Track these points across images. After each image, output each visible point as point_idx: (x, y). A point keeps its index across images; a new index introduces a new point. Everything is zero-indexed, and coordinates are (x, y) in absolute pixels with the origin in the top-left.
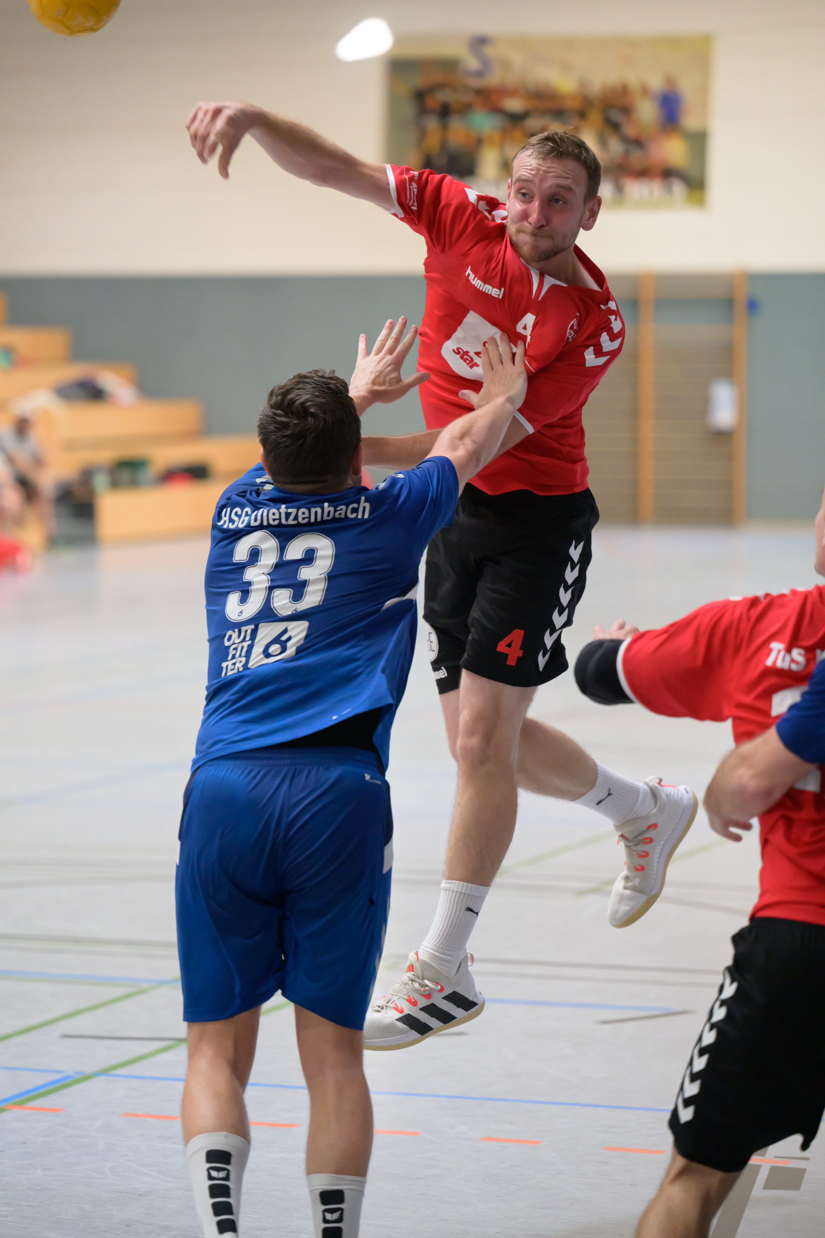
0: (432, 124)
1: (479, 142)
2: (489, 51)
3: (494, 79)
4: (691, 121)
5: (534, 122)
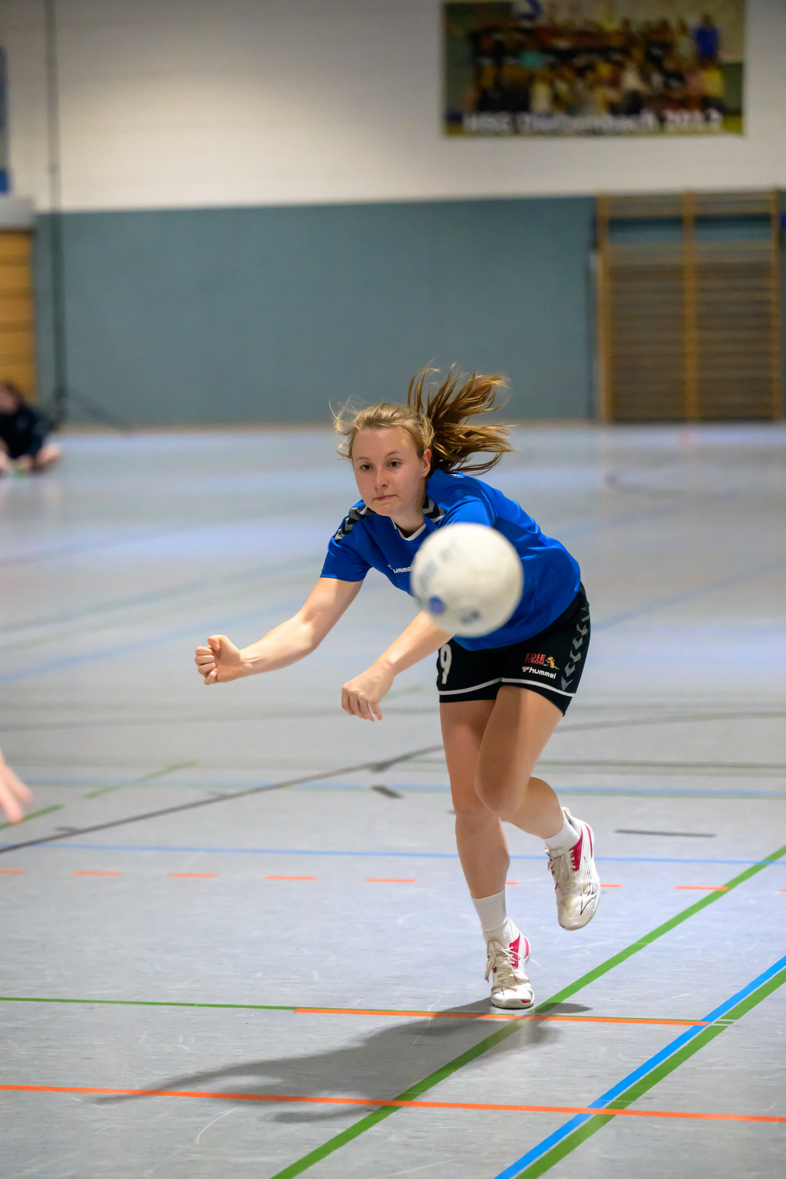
0: (488, 65)
1: (531, 79)
3: (544, 20)
4: (726, 56)
5: (580, 61)
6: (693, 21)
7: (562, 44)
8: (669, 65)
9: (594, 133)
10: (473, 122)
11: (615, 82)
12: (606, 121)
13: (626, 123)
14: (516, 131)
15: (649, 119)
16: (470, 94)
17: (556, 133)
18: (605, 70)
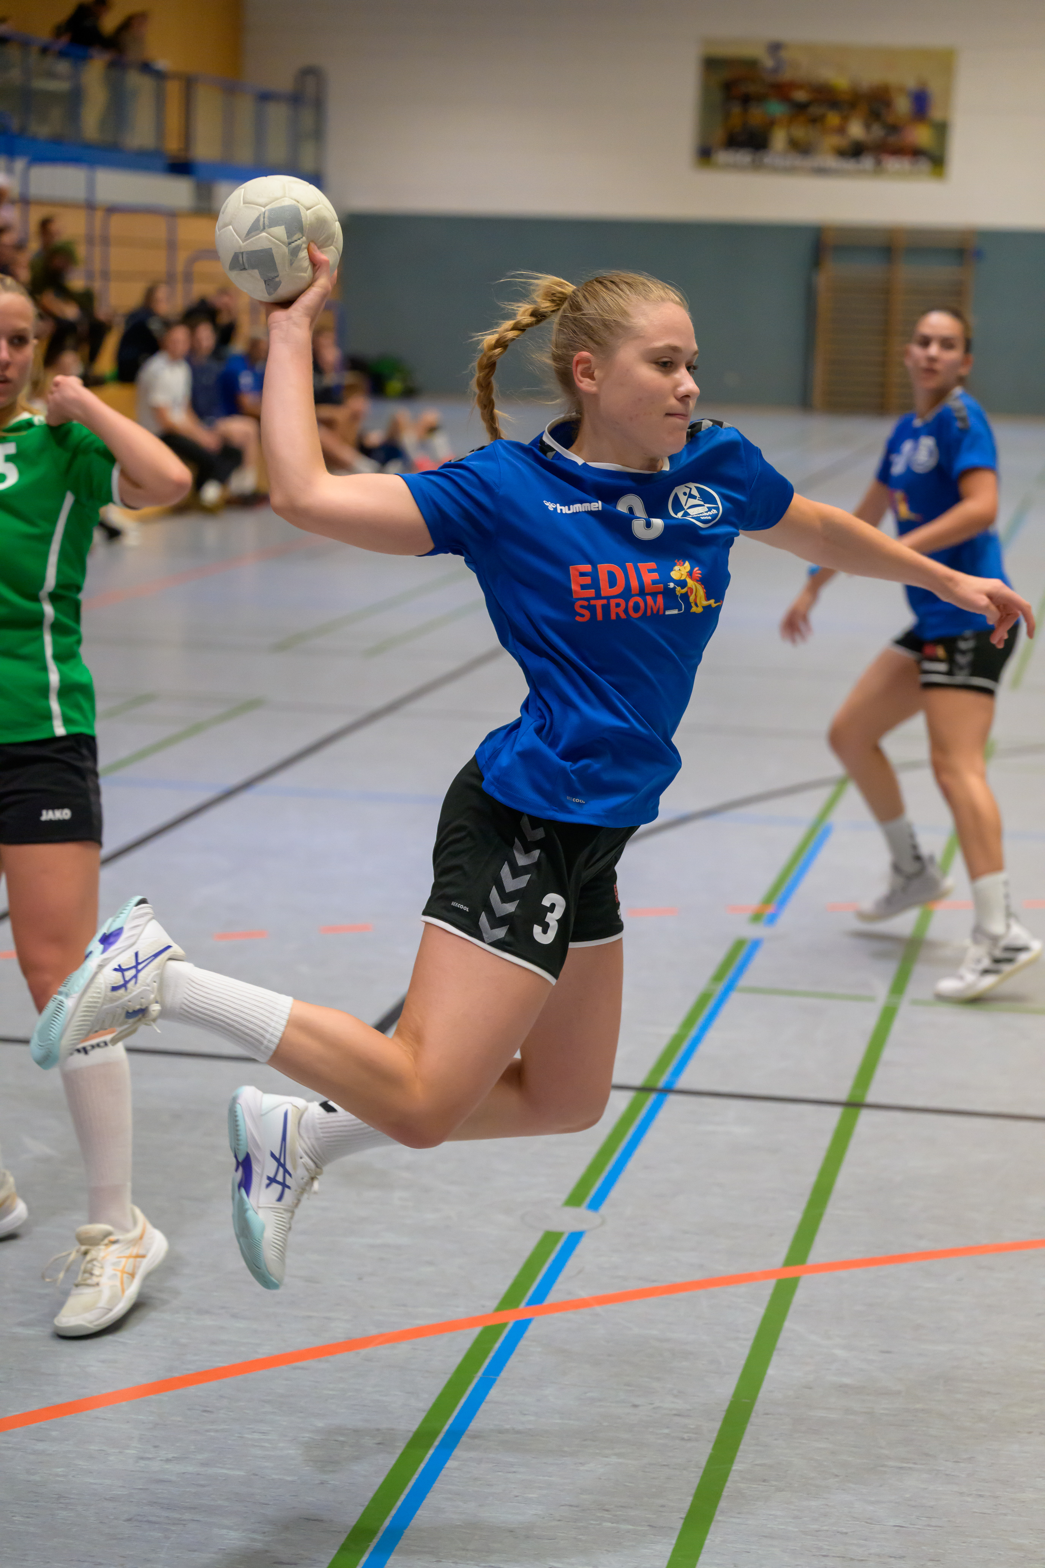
0: (736, 110)
1: (771, 124)
2: (784, 54)
3: (787, 75)
4: (936, 114)
5: (815, 110)
6: (911, 83)
7: (801, 96)
8: (891, 119)
9: (821, 172)
10: (723, 157)
11: (841, 130)
12: (831, 161)
13: (849, 165)
14: (757, 167)
15: (867, 162)
16: (719, 134)
17: (790, 171)
18: (833, 119)
